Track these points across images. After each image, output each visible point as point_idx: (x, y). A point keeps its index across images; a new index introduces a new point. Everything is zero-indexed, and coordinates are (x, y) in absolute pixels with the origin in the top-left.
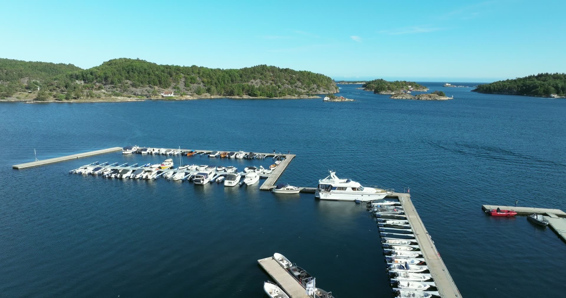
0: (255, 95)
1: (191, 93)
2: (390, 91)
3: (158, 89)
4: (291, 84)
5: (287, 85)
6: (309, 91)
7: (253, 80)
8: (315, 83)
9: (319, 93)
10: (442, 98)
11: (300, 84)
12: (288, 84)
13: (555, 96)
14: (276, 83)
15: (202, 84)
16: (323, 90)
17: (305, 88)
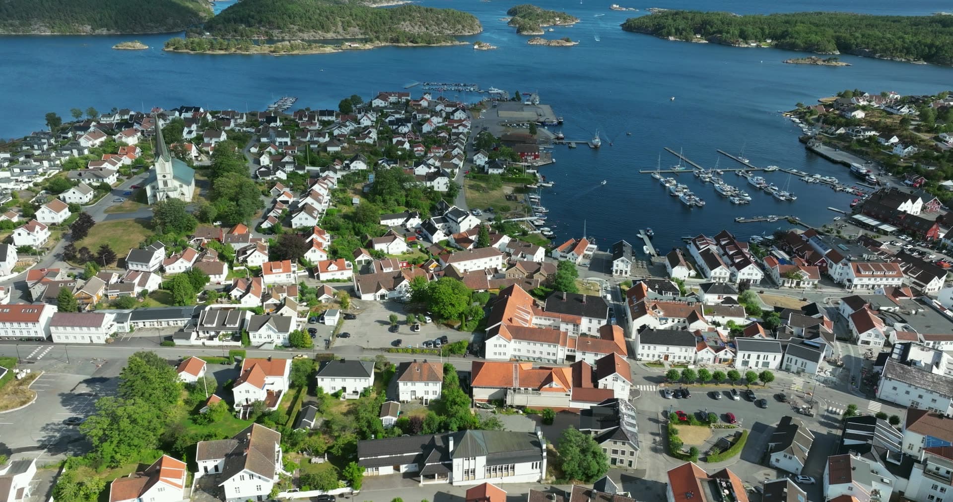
0: (417, 43)
1: (350, 37)
4: (438, 25)
6: (455, 32)
7: (403, 23)
8: (461, 24)
9: (464, 33)
10: (568, 44)
11: (447, 25)
13: (671, 38)
14: (424, 25)
15: (357, 28)
16: (468, 31)
17: (451, 29)
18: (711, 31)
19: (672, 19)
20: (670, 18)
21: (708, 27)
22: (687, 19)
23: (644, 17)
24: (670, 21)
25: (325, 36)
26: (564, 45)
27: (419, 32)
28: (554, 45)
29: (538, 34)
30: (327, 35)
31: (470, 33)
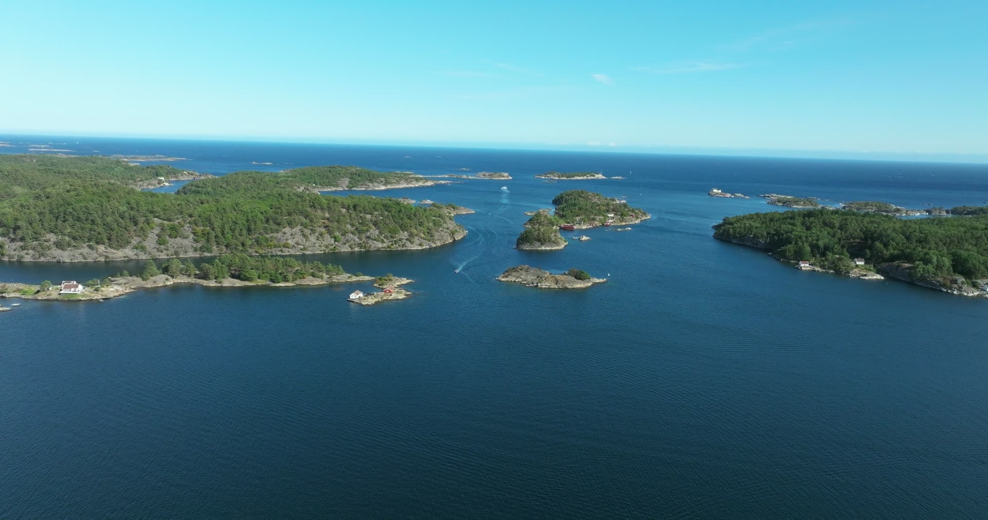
0: (249, 278)
1: (168, 256)
2: (538, 244)
3: (105, 252)
4: (360, 232)
5: (351, 235)
6: (392, 245)
7: (286, 229)
8: (406, 230)
9: (410, 247)
11: (377, 233)
12: (352, 233)
13: (805, 266)
14: (330, 233)
15: (191, 238)
16: (419, 242)
17: (385, 240)
18: (887, 253)
19: (803, 224)
20: (798, 221)
21: (878, 244)
22: (831, 226)
23: (751, 217)
24: (799, 230)
25: (110, 255)
26: (570, 287)
27: (317, 245)
28: (547, 287)
29: (551, 250)
30: (115, 253)
31: (423, 246)
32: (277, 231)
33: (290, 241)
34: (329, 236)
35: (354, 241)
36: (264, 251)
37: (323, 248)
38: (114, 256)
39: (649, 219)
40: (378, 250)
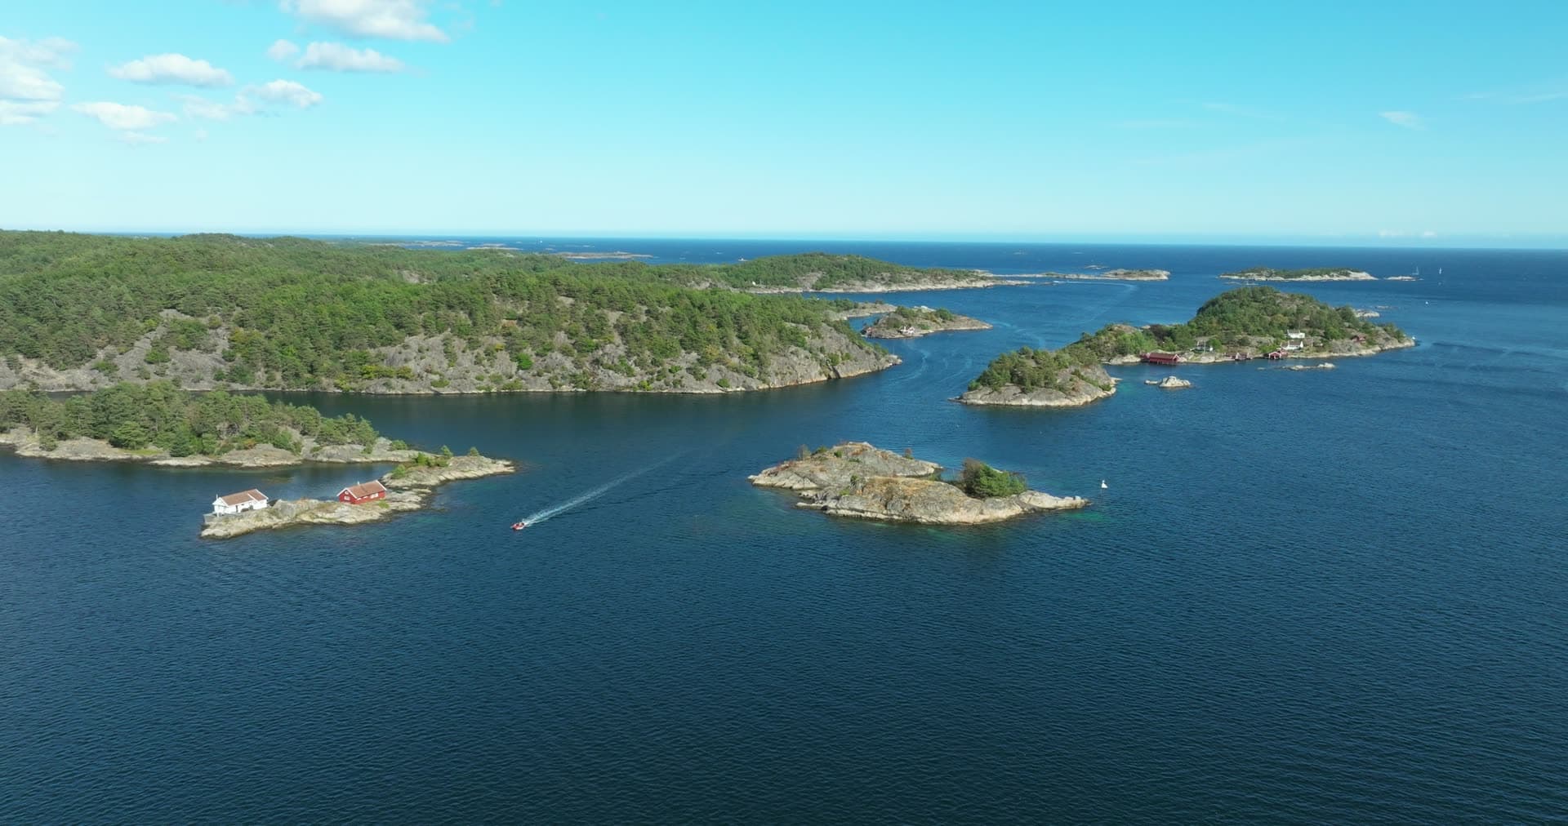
2: (1015, 389)
3: (35, 373)
4: (582, 349)
5: (561, 356)
6: (650, 381)
12: (565, 352)
14: (513, 349)
15: (219, 351)
16: (717, 377)
17: (637, 370)
25: (40, 381)
26: (925, 519)
27: (472, 376)
28: (854, 513)
29: (1047, 407)
30: (53, 377)
31: (728, 387)
32: (390, 342)
33: (411, 365)
34: (508, 356)
35: (563, 368)
36: (354, 385)
37: (485, 382)
38: (48, 382)
39: (1407, 347)
40: (617, 393)
